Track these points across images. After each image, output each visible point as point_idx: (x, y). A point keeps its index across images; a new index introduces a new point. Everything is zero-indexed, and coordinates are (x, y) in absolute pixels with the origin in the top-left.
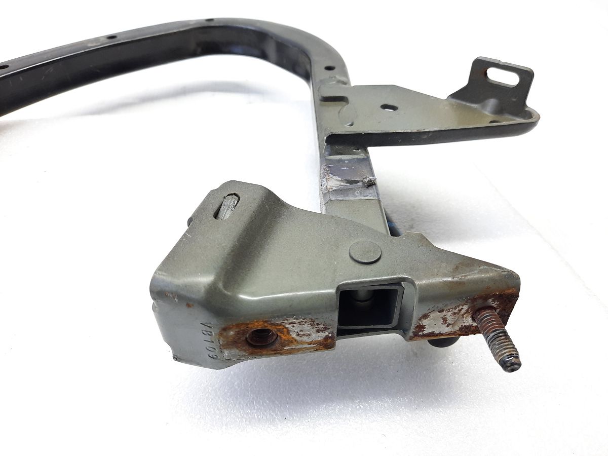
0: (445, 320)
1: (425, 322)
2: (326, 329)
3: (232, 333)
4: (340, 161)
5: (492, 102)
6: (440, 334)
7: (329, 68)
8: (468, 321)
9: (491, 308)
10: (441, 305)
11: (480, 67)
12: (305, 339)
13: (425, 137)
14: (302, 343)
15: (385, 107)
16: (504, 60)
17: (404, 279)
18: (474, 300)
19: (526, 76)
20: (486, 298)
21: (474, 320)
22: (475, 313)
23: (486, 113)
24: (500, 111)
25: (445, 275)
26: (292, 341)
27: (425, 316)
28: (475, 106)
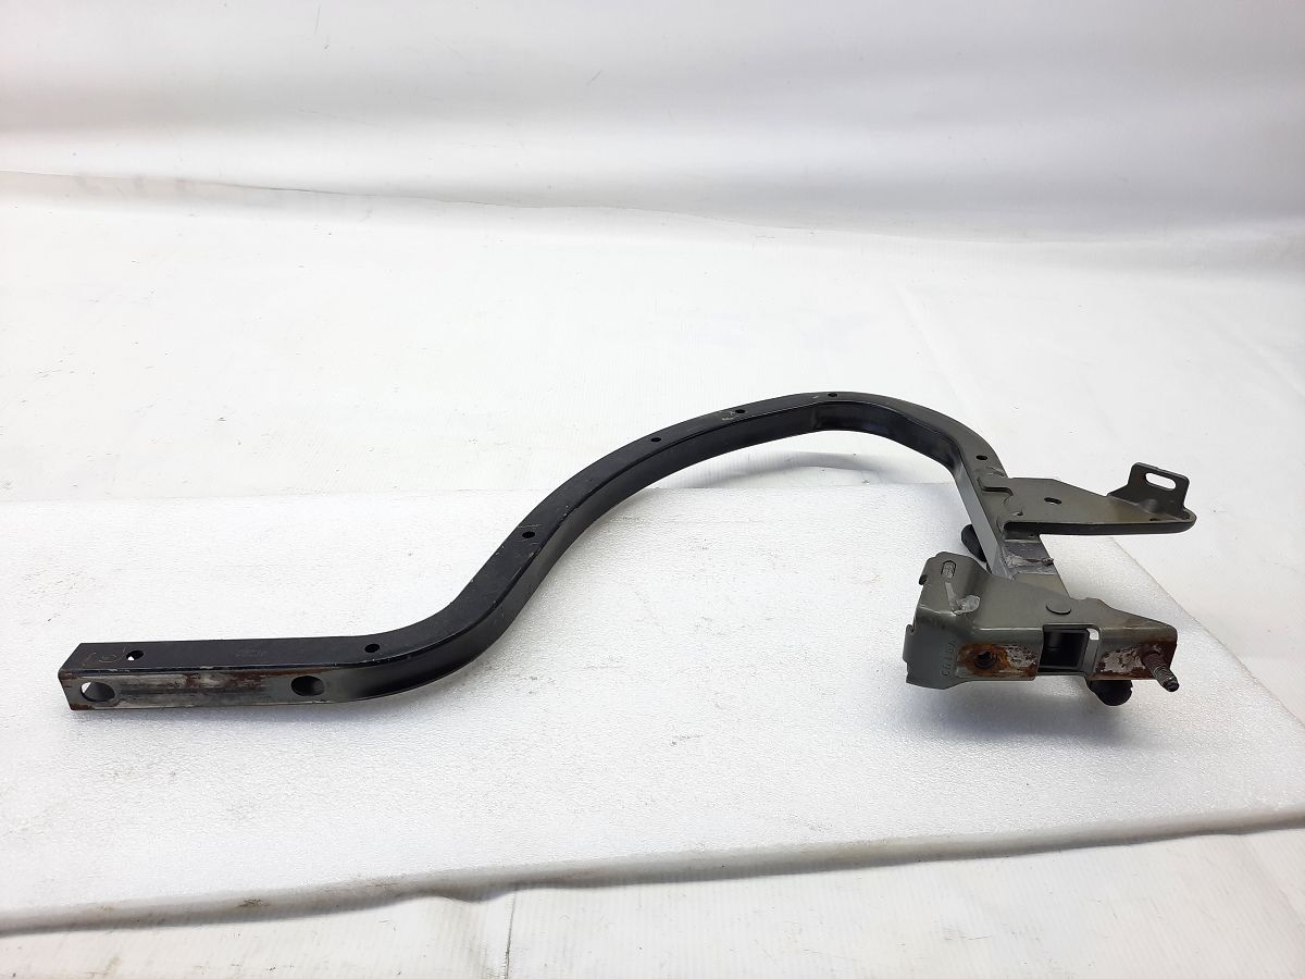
0: (1121, 660)
1: (1106, 660)
2: (1033, 657)
3: (968, 652)
4: (1017, 543)
5: (1152, 502)
6: (1117, 674)
7: (980, 458)
8: (1138, 664)
9: (1155, 652)
10: (1118, 647)
11: (1139, 472)
12: (1016, 664)
13: (1092, 528)
14: (1013, 668)
15: (1048, 500)
16: (1162, 467)
17: (1090, 626)
18: (1143, 644)
19: (1182, 483)
20: (1151, 643)
21: (1143, 664)
22: (1143, 656)
23: (1146, 512)
24: (1159, 510)
25: (1122, 625)
26: (1007, 665)
27: (1106, 655)
28: (1136, 504)
